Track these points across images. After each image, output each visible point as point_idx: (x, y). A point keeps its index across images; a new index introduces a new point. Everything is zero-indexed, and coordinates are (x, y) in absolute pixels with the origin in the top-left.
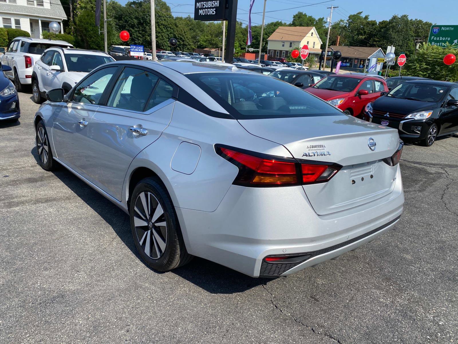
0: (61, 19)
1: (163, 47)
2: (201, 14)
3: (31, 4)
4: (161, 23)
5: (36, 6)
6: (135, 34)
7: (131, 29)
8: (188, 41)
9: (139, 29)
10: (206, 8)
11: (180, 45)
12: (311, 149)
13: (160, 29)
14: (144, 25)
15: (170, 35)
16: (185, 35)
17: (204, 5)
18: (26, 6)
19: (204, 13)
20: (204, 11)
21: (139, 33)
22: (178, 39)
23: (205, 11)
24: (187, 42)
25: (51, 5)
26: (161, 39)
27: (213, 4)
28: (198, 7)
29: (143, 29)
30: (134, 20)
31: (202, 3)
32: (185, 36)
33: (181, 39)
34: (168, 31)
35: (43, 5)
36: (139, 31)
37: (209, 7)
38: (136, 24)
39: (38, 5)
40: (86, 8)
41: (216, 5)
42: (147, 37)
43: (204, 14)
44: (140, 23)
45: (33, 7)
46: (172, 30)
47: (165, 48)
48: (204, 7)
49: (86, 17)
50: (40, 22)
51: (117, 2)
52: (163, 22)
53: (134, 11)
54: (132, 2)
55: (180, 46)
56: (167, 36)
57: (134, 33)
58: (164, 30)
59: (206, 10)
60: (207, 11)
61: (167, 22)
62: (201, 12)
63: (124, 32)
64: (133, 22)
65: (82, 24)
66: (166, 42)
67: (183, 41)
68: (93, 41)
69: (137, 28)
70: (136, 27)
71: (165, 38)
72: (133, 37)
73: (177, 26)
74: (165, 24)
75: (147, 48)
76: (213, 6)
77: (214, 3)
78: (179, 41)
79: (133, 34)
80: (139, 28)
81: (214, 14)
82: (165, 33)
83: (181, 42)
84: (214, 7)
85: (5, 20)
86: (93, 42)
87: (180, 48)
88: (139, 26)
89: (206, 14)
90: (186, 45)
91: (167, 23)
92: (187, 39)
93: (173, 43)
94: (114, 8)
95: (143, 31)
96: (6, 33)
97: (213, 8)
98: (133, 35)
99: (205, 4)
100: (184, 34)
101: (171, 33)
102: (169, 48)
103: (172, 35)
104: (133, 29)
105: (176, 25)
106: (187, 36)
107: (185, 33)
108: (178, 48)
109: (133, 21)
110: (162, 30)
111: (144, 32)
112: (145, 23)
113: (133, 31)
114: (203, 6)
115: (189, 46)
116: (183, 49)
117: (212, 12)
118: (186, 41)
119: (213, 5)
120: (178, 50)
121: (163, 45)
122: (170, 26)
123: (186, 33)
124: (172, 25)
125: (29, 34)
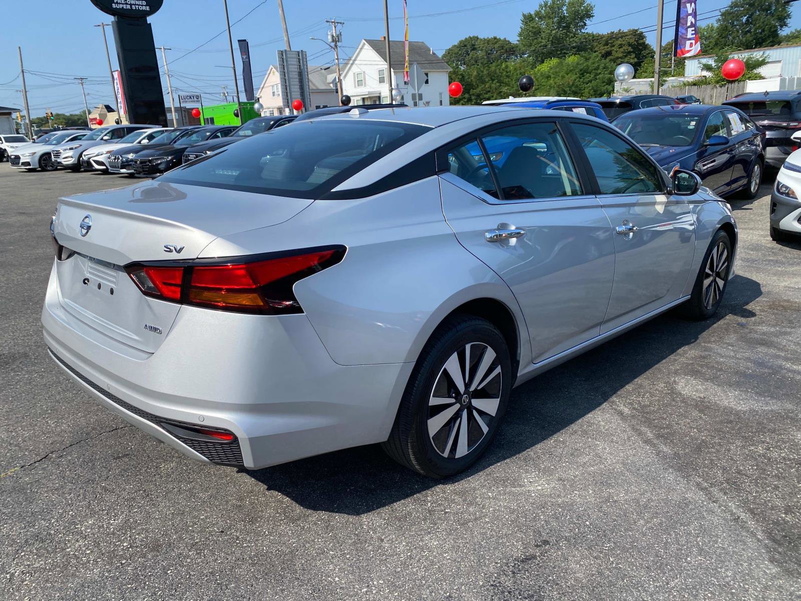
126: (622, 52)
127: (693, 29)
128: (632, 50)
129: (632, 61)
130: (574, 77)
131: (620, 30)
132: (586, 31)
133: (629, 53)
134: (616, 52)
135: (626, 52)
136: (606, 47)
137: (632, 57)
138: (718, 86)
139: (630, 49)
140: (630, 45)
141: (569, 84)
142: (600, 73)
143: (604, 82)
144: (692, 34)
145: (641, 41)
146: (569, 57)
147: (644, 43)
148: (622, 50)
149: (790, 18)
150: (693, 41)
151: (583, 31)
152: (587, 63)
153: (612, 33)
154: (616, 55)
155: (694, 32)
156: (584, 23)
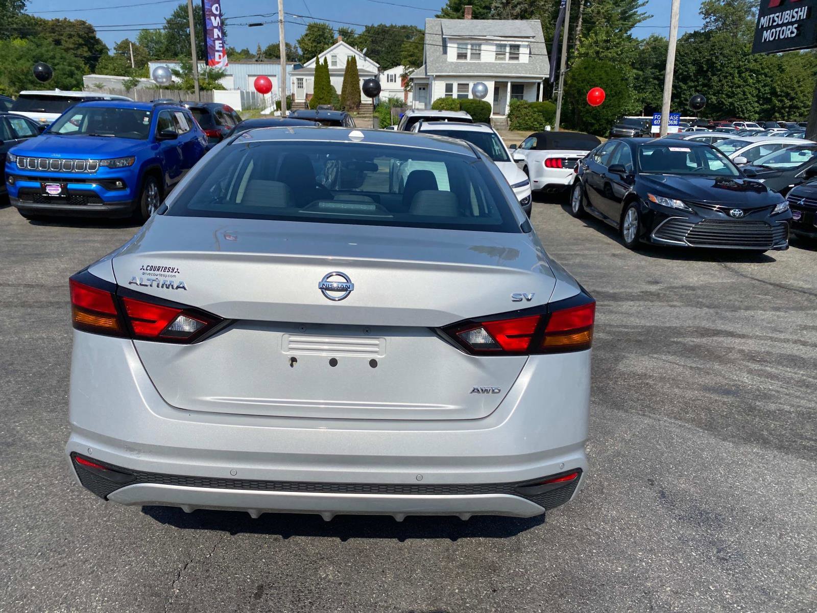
0: (542, 78)
1: (743, 114)
2: (765, 40)
3: (502, 59)
4: (747, 66)
5: (507, 61)
6: (688, 93)
7: (681, 84)
8: (805, 98)
9: (696, 83)
10: (778, 25)
11: (783, 108)
12: (149, 272)
13: (743, 78)
14: (709, 74)
15: (762, 90)
16: (799, 87)
17: (776, 19)
18: (493, 63)
19: (772, 37)
20: (773, 33)
21: (697, 91)
22: (781, 96)
23: (776, 32)
24: (802, 102)
25: (530, 57)
26: (741, 100)
27: (795, 14)
28: (762, 26)
29: (706, 81)
30: (690, 66)
31: (772, 16)
32: (798, 89)
33: (787, 95)
34: (758, 82)
35: (517, 58)
36: (695, 87)
37: (786, 21)
38: (692, 74)
39: (511, 58)
40: (586, 54)
41: (800, 16)
42: (710, 97)
43: (771, 39)
44: (700, 72)
45: (503, 63)
46: (769, 80)
47: (746, 115)
48: (775, 24)
49: (583, 71)
50: (509, 85)
51: (663, 37)
52: (752, 65)
53: (693, 50)
54: (693, 33)
55: (783, 111)
56: (755, 92)
57: (685, 92)
58: (751, 81)
59: (778, 29)
60: (780, 31)
61: (761, 64)
62: (767, 35)
63: (594, 91)
64: (686, 71)
65: (575, 83)
66: (750, 104)
67: (792, 99)
68: (587, 110)
69: (694, 82)
70: (692, 81)
71: (749, 96)
72: (683, 99)
73: (782, 71)
74: (756, 68)
75: (707, 118)
76: (794, 20)
77: (797, 12)
78: (781, 101)
79: (684, 94)
80: (698, 82)
81: (793, 35)
82: (751, 87)
83: (786, 101)
84: (796, 21)
85: (461, 86)
86: (588, 112)
87: (782, 114)
88: (699, 77)
89: (777, 38)
90: (798, 108)
91: (760, 66)
92: (801, 95)
93: (698, 103)
94: (654, 49)
95: (704, 85)
96: (458, 105)
97: (792, 23)
98: (683, 96)
99: (778, 17)
100: (796, 86)
101: (765, 86)
102: (757, 115)
103: (767, 88)
104: (685, 83)
105: (780, 68)
106: (802, 88)
107: (798, 82)
108: (777, 115)
109: (687, 69)
110: (745, 81)
111: (706, 88)
112: (712, 70)
113: (684, 87)
114: (774, 21)
115: (805, 110)
116: (789, 115)
117: (790, 32)
118: (799, 98)
119: (793, 17)
120: (775, 117)
121: (742, 111)
122: (766, 70)
123: (801, 83)
124: (770, 69)
125: (490, 105)
126: (73, 43)
127: (221, 42)
128: (83, 42)
129: (86, 54)
130: (28, 64)
131: (65, 19)
132: (26, 13)
133: (81, 45)
134: (66, 42)
135: (76, 44)
136: (52, 34)
137: (85, 50)
138: (189, 92)
139: (81, 41)
140: (80, 36)
141: (23, 70)
142: (58, 64)
143: (64, 74)
144: (220, 47)
145: (91, 35)
146: (14, 39)
147: (95, 37)
148: (71, 40)
149: (226, 36)
150: (221, 54)
151: (22, 11)
152: (40, 50)
153: (58, 20)
154: (67, 45)
155: (221, 45)
156: (23, 3)
